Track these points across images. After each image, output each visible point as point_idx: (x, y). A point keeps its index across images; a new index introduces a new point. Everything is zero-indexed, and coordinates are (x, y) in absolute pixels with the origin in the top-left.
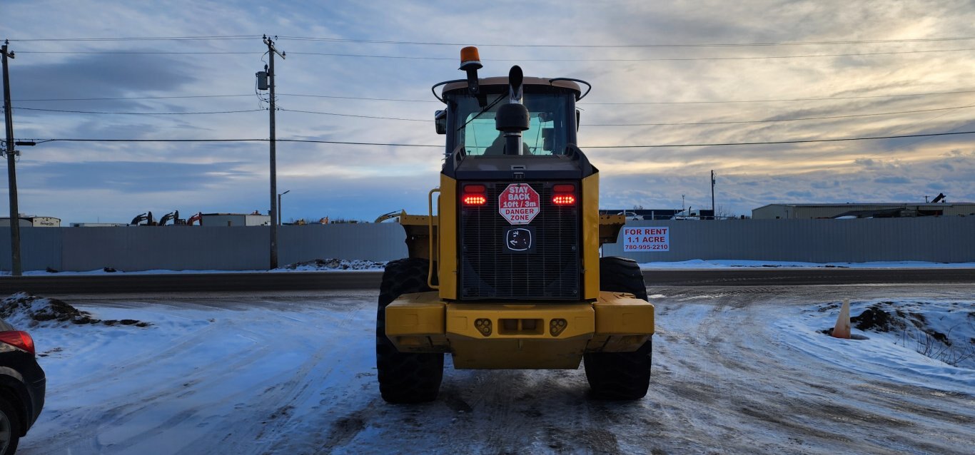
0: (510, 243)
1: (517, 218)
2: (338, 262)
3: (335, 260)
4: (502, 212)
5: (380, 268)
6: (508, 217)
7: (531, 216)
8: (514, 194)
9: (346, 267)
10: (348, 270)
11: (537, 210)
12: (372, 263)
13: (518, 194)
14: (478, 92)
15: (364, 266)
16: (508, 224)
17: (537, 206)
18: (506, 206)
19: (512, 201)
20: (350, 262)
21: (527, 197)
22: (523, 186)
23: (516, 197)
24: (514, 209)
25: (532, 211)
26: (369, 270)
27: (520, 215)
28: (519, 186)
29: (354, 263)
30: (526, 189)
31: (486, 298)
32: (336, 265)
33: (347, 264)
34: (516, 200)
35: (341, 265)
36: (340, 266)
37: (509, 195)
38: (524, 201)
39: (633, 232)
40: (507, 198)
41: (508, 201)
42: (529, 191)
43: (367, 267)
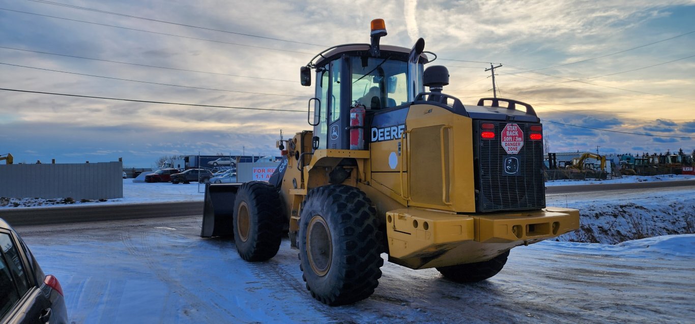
0: (506, 168)
1: (512, 149)
2: (8, 201)
3: (4, 198)
4: (503, 144)
5: (53, 204)
6: (506, 148)
7: (519, 148)
8: (510, 131)
9: (16, 205)
10: (19, 208)
11: (522, 144)
12: (44, 200)
13: (512, 131)
14: (379, 55)
15: (37, 203)
16: (505, 154)
17: (522, 141)
18: (505, 140)
19: (509, 136)
20: (20, 200)
21: (517, 134)
22: (514, 125)
23: (511, 134)
24: (510, 142)
25: (519, 144)
26: (44, 206)
27: (513, 147)
28: (512, 125)
29: (25, 201)
30: (516, 128)
31: (497, 210)
32: (6, 203)
33: (18, 202)
34: (511, 136)
35: (11, 203)
36: (9, 204)
37: (507, 132)
38: (515, 136)
39: (259, 171)
40: (506, 134)
41: (506, 136)
42: (518, 130)
43: (40, 204)
